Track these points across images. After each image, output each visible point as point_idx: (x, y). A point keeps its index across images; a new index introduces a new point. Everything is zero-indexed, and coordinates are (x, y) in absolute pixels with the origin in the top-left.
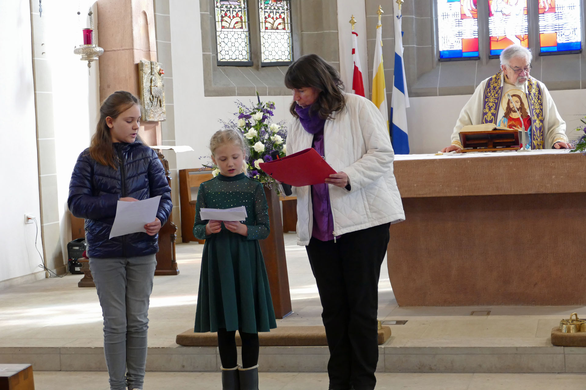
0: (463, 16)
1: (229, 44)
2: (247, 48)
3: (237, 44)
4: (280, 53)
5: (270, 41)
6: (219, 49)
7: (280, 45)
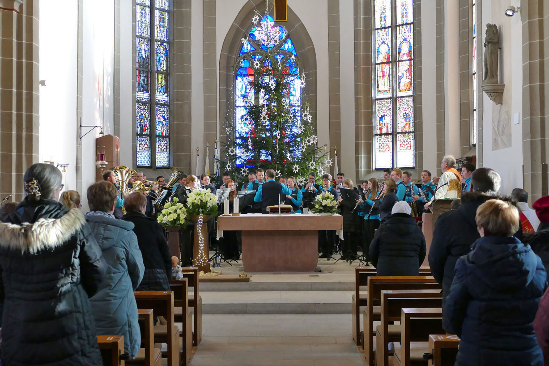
1: (142, 158)
2: (150, 160)
3: (145, 158)
5: (160, 157)
6: (138, 160)
7: (164, 159)
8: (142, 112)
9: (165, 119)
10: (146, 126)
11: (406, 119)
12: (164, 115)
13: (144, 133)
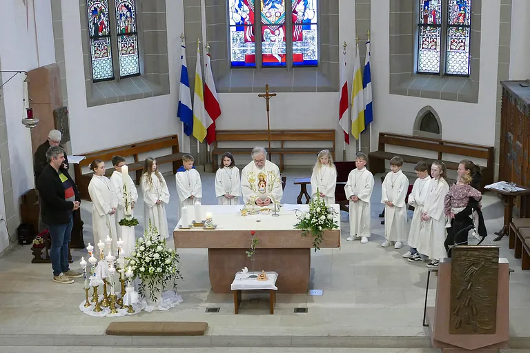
0: (246, 41)
1: (100, 68)
2: (111, 69)
3: (105, 67)
4: (131, 69)
5: (125, 62)
6: (94, 71)
7: (131, 64)
8: (96, 6)
9: (129, 10)
10: (102, 23)
11: (460, 7)
12: (127, 4)
13: (100, 34)
